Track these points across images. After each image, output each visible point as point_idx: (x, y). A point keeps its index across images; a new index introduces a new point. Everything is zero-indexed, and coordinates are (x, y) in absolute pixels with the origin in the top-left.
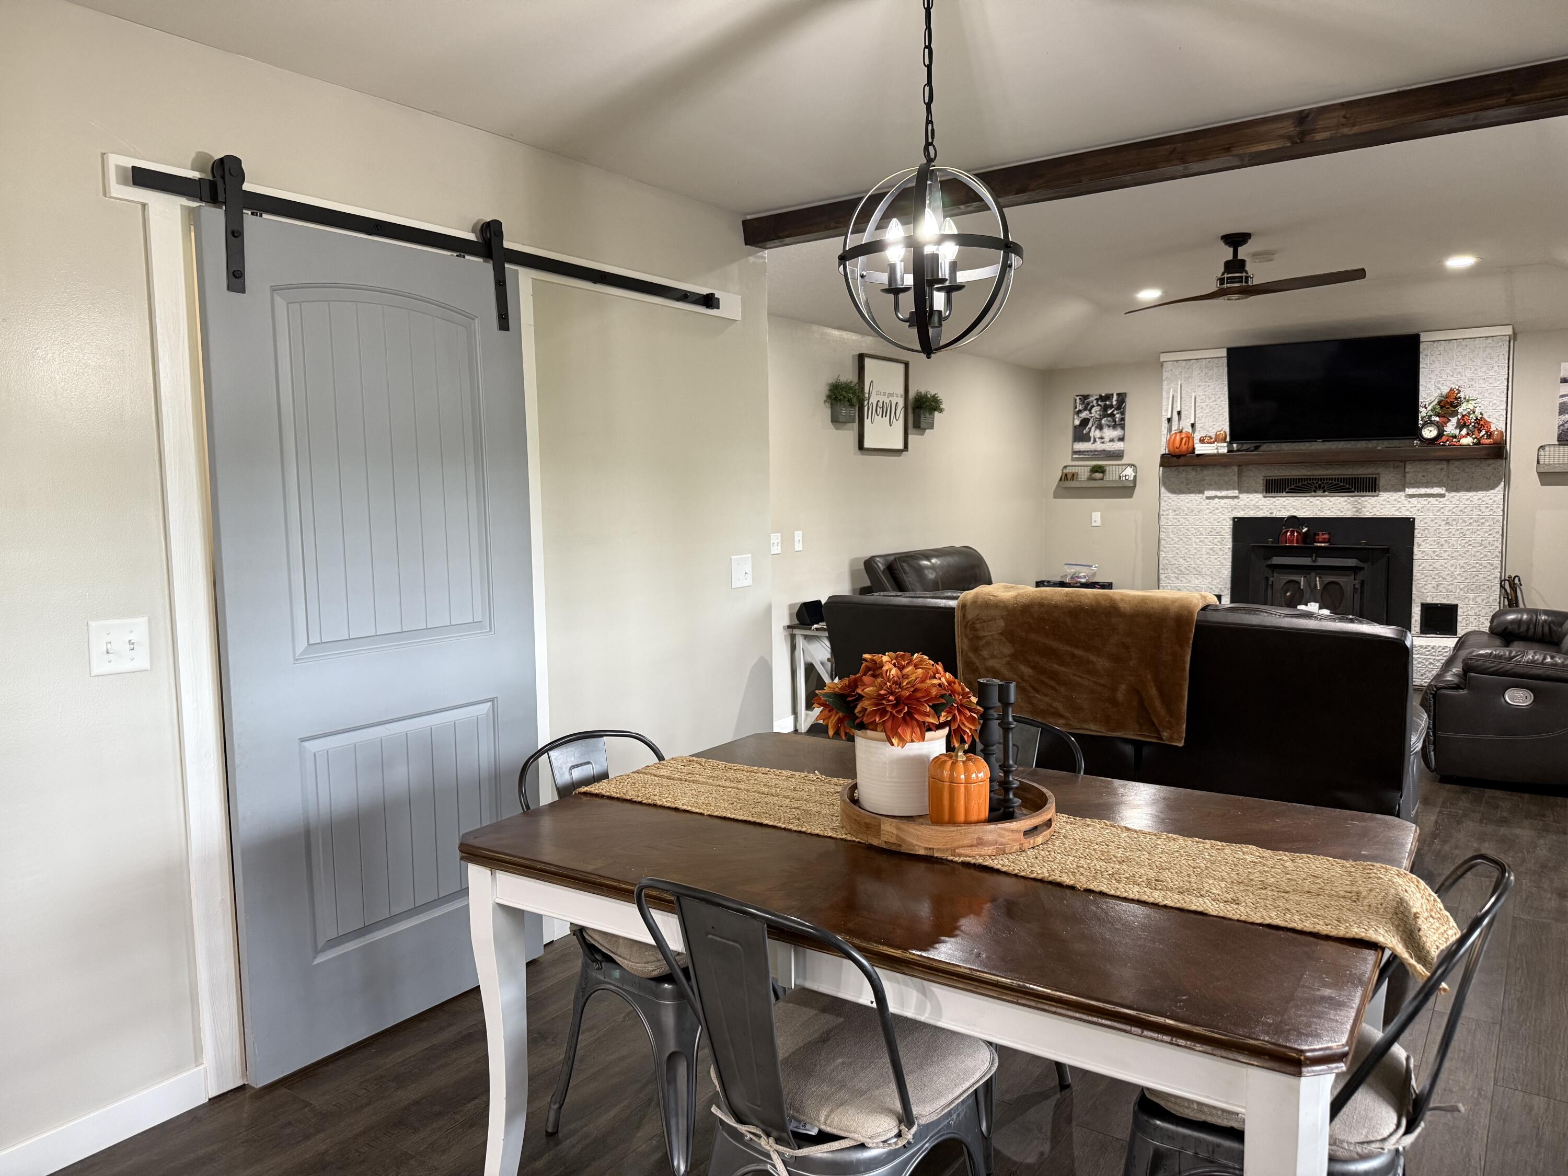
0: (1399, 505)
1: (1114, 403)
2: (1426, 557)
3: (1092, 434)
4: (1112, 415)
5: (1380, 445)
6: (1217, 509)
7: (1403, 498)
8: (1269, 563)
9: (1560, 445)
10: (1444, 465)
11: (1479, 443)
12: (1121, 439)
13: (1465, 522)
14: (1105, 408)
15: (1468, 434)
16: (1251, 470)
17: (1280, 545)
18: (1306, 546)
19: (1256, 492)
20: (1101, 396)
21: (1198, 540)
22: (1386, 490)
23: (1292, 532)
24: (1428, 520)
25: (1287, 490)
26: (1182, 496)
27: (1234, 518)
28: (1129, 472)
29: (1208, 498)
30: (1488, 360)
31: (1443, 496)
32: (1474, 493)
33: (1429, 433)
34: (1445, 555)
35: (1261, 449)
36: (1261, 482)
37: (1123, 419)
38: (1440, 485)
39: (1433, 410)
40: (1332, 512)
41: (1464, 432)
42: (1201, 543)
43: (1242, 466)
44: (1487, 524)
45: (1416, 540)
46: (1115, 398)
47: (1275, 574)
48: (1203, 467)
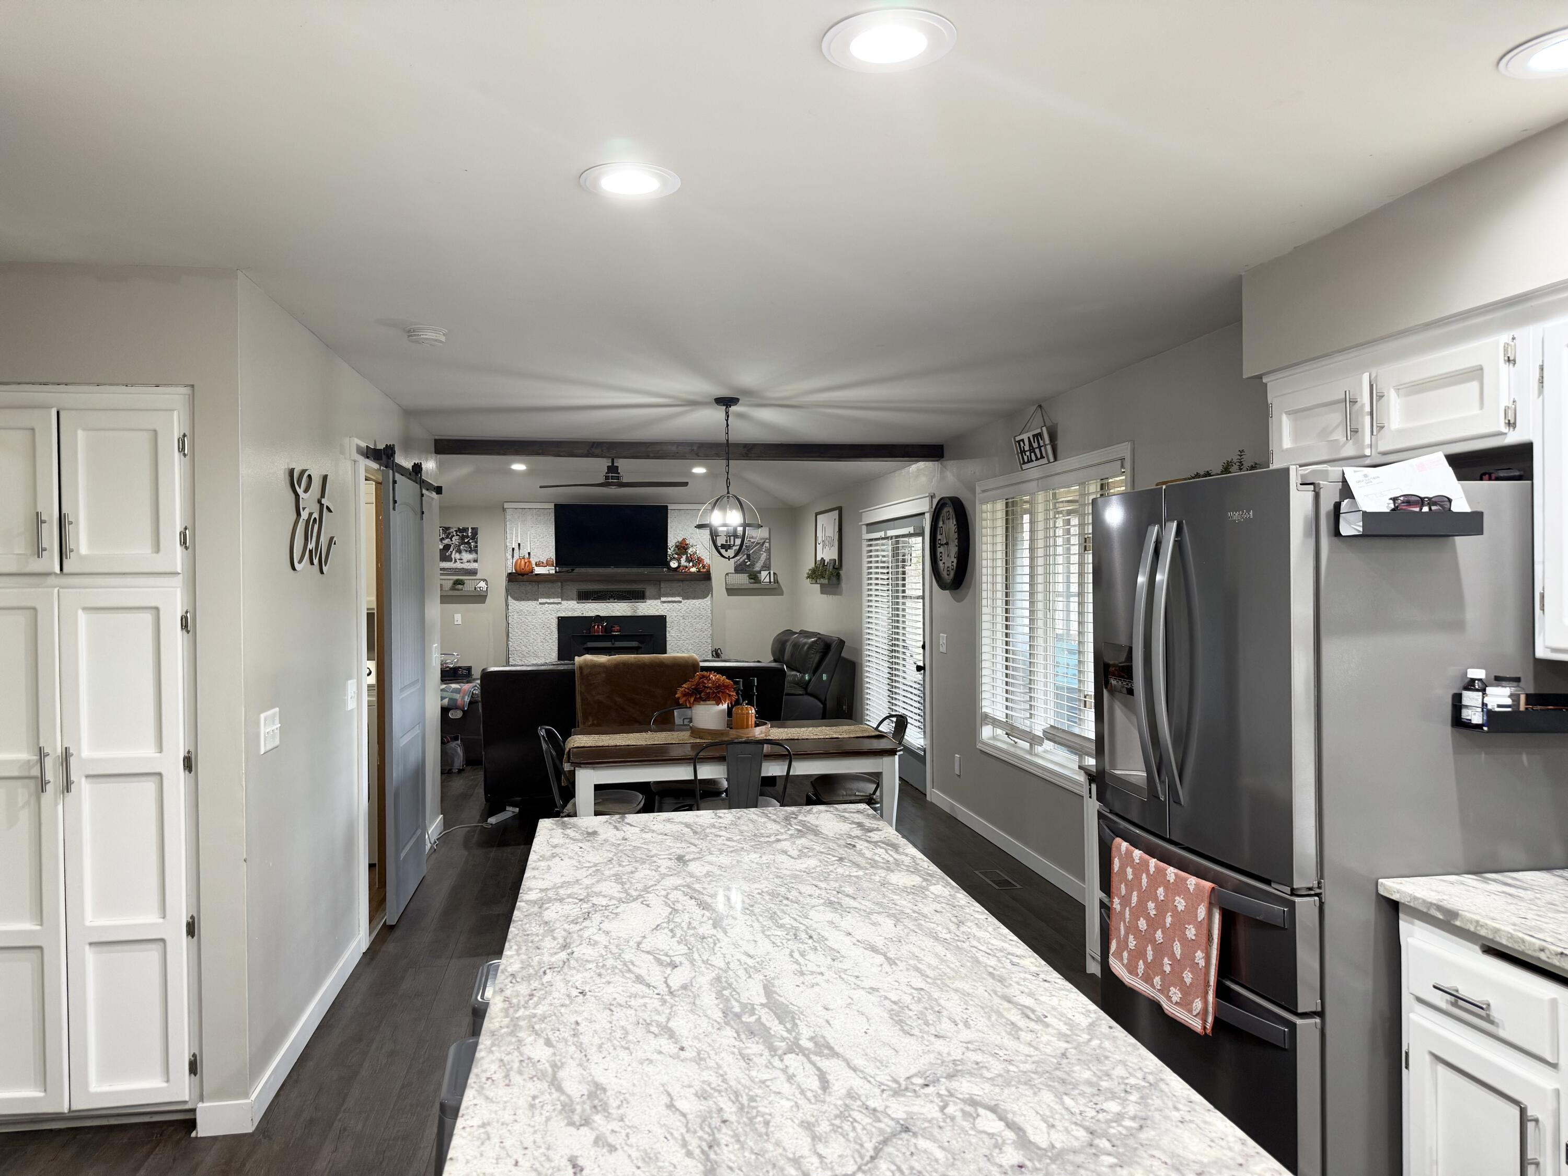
0: (657, 608)
1: (470, 534)
2: (673, 635)
3: (453, 556)
4: (468, 543)
5: (646, 571)
6: (547, 611)
7: (659, 603)
8: (585, 646)
9: (736, 573)
10: (680, 584)
11: (698, 571)
12: (476, 561)
13: (692, 617)
14: (463, 538)
15: (693, 566)
16: (567, 585)
17: (590, 634)
18: (607, 635)
19: (573, 600)
20: (459, 529)
21: (534, 633)
22: (650, 599)
23: (598, 627)
24: (673, 617)
25: (592, 598)
26: (523, 603)
27: (558, 617)
28: (482, 584)
29: (540, 604)
31: (680, 602)
32: (696, 600)
33: (674, 564)
34: (683, 637)
35: (575, 571)
36: (575, 593)
37: (476, 547)
38: (679, 595)
39: (674, 550)
40: (619, 612)
41: (691, 564)
42: (536, 635)
43: (563, 582)
44: (704, 618)
45: (667, 629)
46: (470, 531)
48: (538, 582)
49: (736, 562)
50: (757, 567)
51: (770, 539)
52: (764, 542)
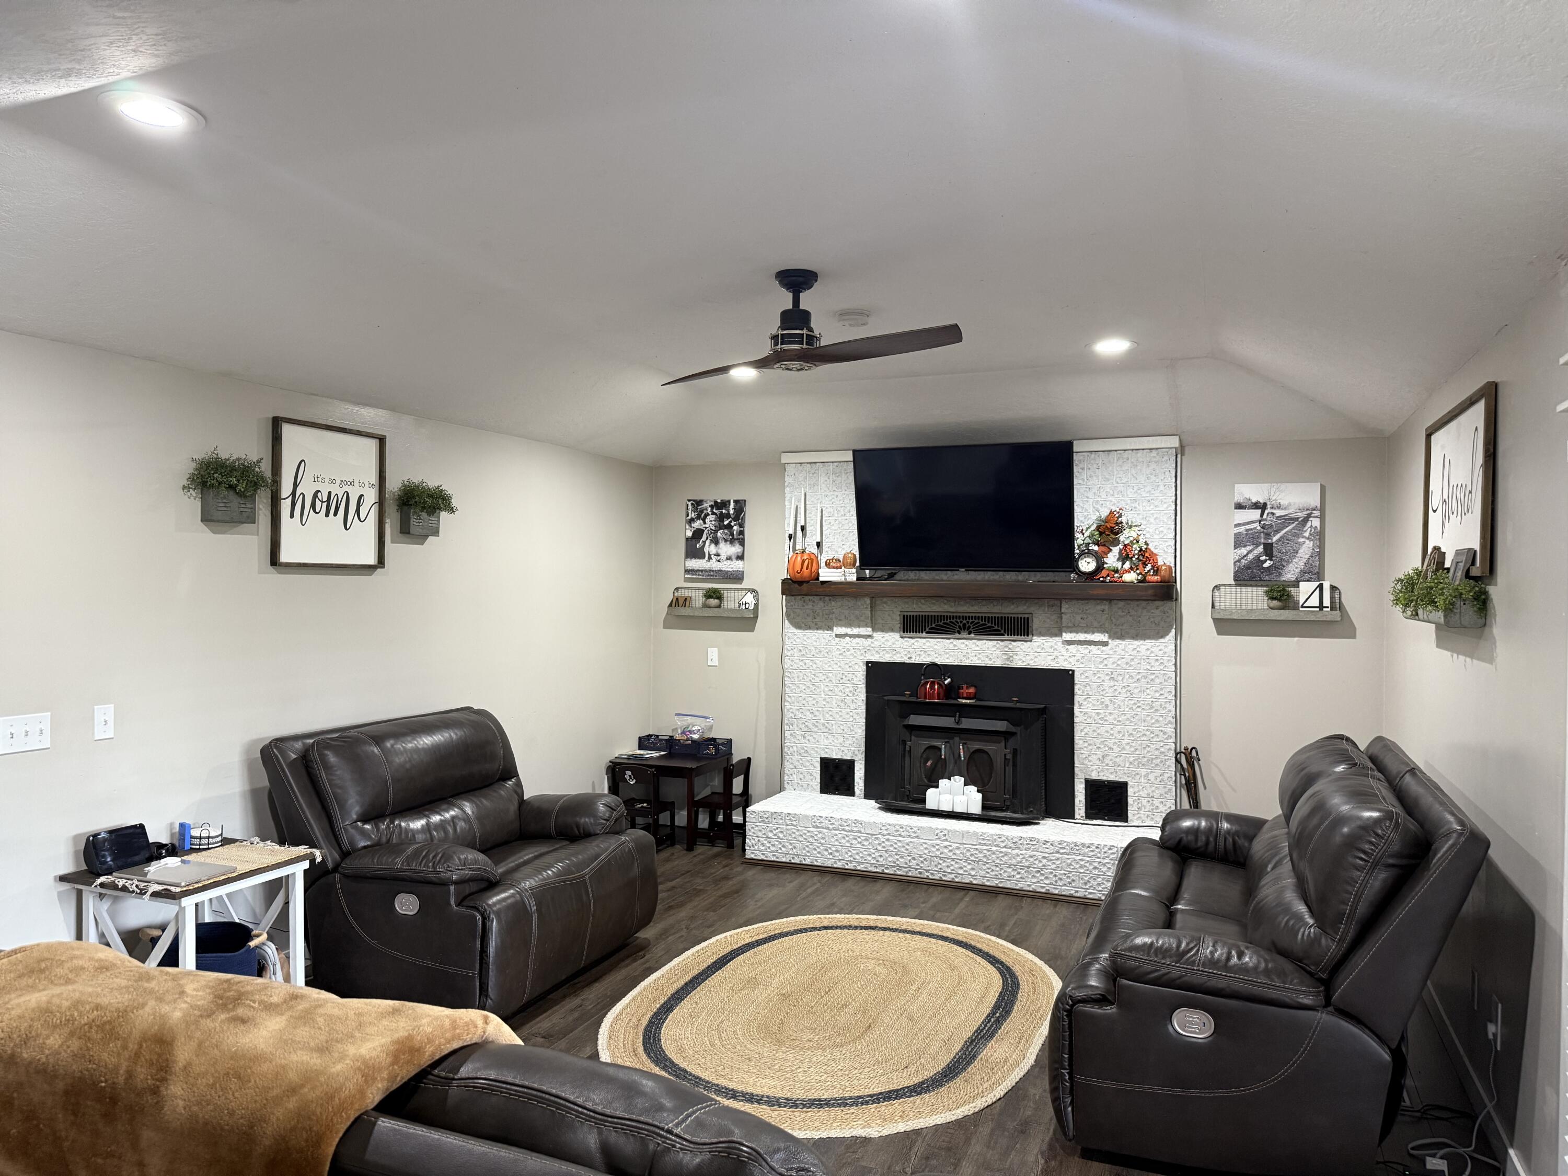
0: (1055, 653)
1: (732, 512)
2: (1089, 721)
3: (706, 550)
4: (729, 527)
5: (1032, 578)
6: (848, 650)
7: (1060, 644)
8: (906, 723)
9: (1237, 585)
10: (1105, 606)
11: (1143, 581)
12: (741, 557)
13: (1131, 677)
14: (721, 518)
15: (1131, 568)
16: (885, 603)
17: (919, 700)
18: (949, 704)
19: (893, 631)
20: (716, 502)
21: (826, 689)
22: (1041, 634)
23: (933, 684)
24: (1090, 674)
25: (927, 630)
26: (808, 633)
27: (868, 663)
28: (749, 599)
29: (837, 636)
30: (1153, 478)
31: (1105, 644)
32: (1142, 642)
33: (1087, 565)
34: (1110, 718)
35: (897, 577)
36: (898, 618)
37: (742, 533)
38: (1101, 629)
39: (1090, 536)
40: (979, 659)
41: (1127, 565)
42: (830, 693)
43: (873, 597)
44: (1158, 681)
45: (1077, 698)
46: (732, 505)
47: (913, 737)
48: (830, 596)
49: (1239, 561)
50: (1290, 573)
51: (1322, 510)
52: (1309, 516)
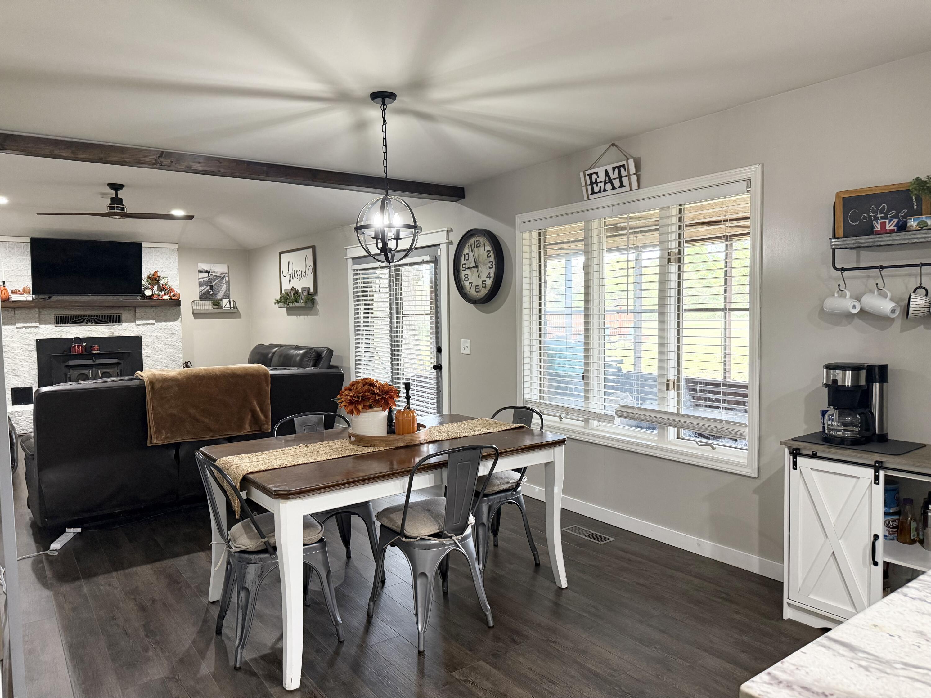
0: (133, 329)
2: (149, 356)
5: (122, 298)
6: (25, 334)
7: (135, 326)
8: (67, 364)
9: (200, 301)
10: (154, 309)
11: (171, 299)
13: (165, 337)
15: (165, 294)
16: (45, 311)
17: (72, 353)
18: (88, 354)
19: (50, 324)
21: (13, 354)
22: (126, 322)
23: (78, 346)
24: (148, 337)
25: (70, 322)
27: (37, 340)
29: (17, 328)
30: (169, 259)
31: (154, 324)
32: (168, 323)
34: (157, 354)
35: (52, 298)
36: (53, 318)
38: (153, 319)
39: (148, 281)
40: (97, 334)
41: (163, 293)
42: (15, 356)
43: (41, 308)
44: (175, 337)
45: (143, 347)
47: (71, 371)
48: (14, 309)
49: (201, 291)
50: (219, 296)
51: (228, 274)
52: (225, 276)
